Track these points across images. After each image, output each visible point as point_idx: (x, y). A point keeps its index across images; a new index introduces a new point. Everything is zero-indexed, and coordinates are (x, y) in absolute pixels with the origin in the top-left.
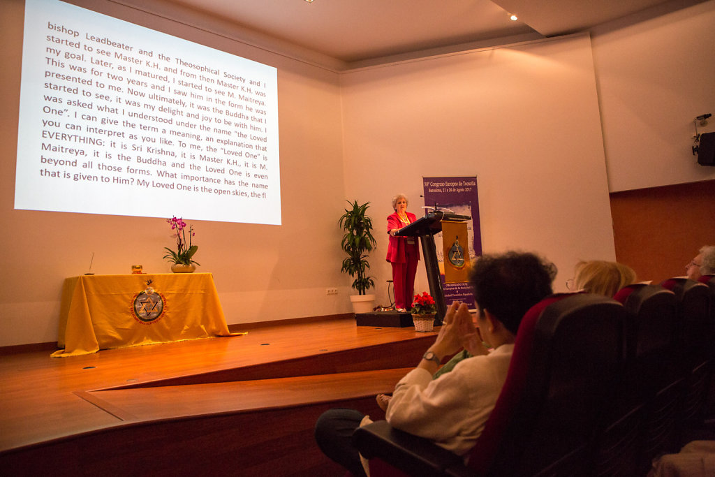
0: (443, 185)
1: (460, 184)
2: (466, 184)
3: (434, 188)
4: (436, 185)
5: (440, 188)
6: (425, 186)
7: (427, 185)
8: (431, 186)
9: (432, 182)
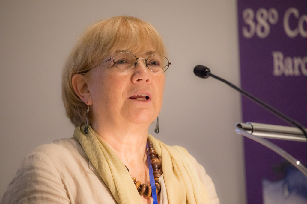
6: (247, 34)
7: (263, 29)
8: (291, 33)
9: (295, 12)
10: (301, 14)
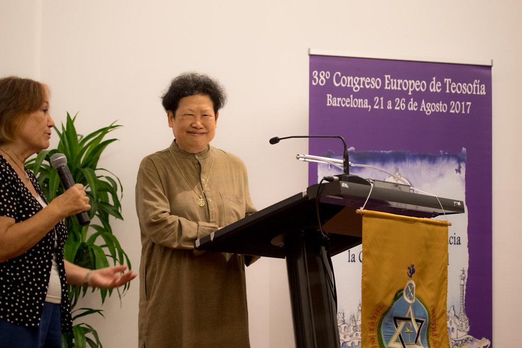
0: (374, 83)
1: (435, 87)
2: (454, 88)
3: (345, 92)
4: (353, 82)
5: (364, 93)
6: (314, 84)
7: (322, 82)
8: (337, 85)
9: (339, 73)
10: (342, 76)
